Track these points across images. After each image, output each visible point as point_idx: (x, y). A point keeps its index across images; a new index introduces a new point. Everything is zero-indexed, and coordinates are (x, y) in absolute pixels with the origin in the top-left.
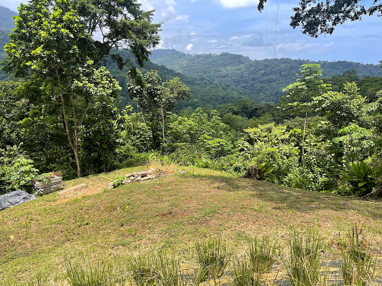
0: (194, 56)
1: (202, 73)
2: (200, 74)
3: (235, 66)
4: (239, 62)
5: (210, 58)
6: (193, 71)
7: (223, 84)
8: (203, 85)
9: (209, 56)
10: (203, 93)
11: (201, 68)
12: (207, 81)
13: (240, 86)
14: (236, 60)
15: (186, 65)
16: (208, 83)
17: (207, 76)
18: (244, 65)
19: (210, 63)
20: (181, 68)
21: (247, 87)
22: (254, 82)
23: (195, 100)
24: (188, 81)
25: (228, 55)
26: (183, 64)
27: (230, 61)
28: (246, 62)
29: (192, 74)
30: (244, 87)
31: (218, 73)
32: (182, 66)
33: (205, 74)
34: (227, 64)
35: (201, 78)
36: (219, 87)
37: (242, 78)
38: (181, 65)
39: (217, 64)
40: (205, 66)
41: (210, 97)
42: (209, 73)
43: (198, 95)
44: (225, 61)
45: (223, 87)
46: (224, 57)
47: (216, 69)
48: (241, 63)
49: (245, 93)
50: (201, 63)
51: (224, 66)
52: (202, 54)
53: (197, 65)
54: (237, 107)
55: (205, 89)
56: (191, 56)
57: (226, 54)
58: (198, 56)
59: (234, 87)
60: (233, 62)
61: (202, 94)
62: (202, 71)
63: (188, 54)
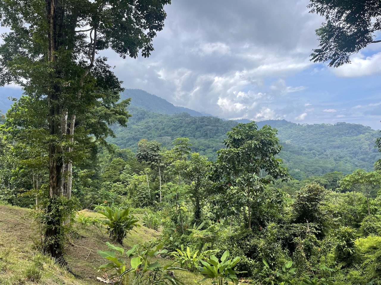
0: (305, 126)
1: (312, 143)
2: (310, 144)
3: (353, 136)
4: (358, 132)
5: (323, 128)
6: (302, 141)
7: (335, 155)
8: (312, 155)
9: (323, 126)
10: (308, 163)
11: (311, 138)
12: (316, 152)
13: (358, 158)
14: (354, 130)
15: (295, 135)
16: (318, 153)
17: (317, 146)
18: (364, 136)
19: (322, 133)
20: (289, 138)
21: (367, 159)
22: (376, 154)
23: (297, 170)
24: (294, 151)
25: (344, 125)
26: (292, 134)
27: (347, 131)
28: (366, 132)
29: (301, 144)
30: (363, 160)
31: (331, 143)
32: (291, 136)
33: (316, 144)
34: (343, 134)
35: (309, 148)
36: (329, 158)
37: (361, 150)
38: (289, 135)
39: (330, 134)
40: (316, 136)
41: (315, 168)
42: (320, 143)
43: (302, 165)
44: (340, 131)
45: (334, 158)
46: (340, 127)
47: (328, 140)
48: (360, 133)
49: (362, 166)
50: (312, 133)
51: (339, 136)
52: (314, 124)
53: (307, 135)
54: (324, 180)
55: (311, 160)
56: (302, 126)
57: (343, 124)
58: (309, 126)
59: (348, 158)
60: (350, 131)
61: (306, 164)
62: (312, 141)
63: (299, 124)
